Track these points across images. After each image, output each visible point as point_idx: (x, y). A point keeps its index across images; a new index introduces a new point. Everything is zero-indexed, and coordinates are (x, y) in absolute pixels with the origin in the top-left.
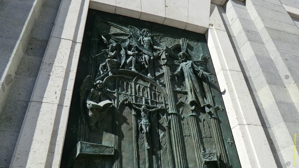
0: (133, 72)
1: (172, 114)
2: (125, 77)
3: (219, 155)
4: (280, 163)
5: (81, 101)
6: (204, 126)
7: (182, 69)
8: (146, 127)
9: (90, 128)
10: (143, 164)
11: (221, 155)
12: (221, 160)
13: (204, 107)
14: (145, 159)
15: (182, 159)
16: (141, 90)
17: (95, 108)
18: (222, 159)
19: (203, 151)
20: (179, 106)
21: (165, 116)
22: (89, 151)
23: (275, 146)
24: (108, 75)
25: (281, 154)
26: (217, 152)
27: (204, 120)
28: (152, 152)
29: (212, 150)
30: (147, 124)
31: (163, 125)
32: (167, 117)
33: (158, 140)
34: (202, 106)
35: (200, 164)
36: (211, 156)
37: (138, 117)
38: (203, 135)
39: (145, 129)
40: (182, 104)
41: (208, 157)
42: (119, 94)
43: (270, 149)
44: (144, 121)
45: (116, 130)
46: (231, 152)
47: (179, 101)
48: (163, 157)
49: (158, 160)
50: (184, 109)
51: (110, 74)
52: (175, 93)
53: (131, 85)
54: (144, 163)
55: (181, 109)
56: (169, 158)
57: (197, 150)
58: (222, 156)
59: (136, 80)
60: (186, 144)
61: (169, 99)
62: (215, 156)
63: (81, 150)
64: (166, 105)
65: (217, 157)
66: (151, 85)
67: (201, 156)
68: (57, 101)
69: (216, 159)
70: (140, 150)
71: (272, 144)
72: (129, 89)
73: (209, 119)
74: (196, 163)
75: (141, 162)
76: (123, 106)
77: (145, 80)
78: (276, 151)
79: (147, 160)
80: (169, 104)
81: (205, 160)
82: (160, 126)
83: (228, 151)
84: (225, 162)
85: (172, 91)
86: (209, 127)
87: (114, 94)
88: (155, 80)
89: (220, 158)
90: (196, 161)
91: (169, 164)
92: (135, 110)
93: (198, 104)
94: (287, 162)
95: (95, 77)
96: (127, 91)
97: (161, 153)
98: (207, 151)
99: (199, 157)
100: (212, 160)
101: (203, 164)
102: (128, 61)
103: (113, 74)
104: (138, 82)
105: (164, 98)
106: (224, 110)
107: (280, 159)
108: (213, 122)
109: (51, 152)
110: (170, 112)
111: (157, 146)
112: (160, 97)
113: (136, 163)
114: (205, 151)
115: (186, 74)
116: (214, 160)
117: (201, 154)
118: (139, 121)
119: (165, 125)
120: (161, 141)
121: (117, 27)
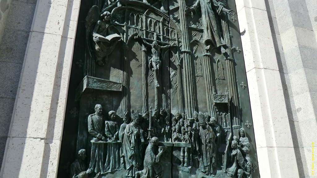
0: (145, 4)
1: (185, 52)
2: (136, 9)
3: (230, 98)
4: (291, 109)
5: (87, 34)
6: (218, 67)
7: (199, 4)
8: (156, 65)
9: (97, 63)
10: (151, 102)
11: (233, 97)
12: (231, 103)
13: (220, 47)
14: (154, 97)
15: (193, 99)
16: (153, 25)
17: (101, 42)
18: (233, 102)
19: (215, 92)
20: (194, 44)
21: (177, 54)
22: (96, 86)
23: (289, 92)
24: (116, 5)
25: (293, 101)
26: (229, 94)
27: (219, 61)
28: (161, 91)
29: (224, 93)
30: (157, 61)
31: (174, 63)
32: (179, 56)
33: (169, 79)
34: (218, 46)
35: (211, 106)
36: (222, 98)
37: (148, 53)
38: (216, 77)
39: (155, 67)
40: (196, 43)
41: (219, 99)
42: (128, 28)
43: (283, 95)
44: (154, 58)
45: (124, 67)
46: (243, 96)
47: (194, 39)
48: (173, 96)
49: (168, 99)
50: (198, 48)
51: (119, 5)
52: (190, 30)
53: (142, 19)
54: (153, 101)
55: (195, 48)
56: (179, 98)
57: (209, 91)
58: (233, 99)
59: (148, 14)
60: (197, 84)
61: (182, 36)
62: (227, 98)
63: (88, 85)
64: (179, 42)
65: (229, 99)
66: (164, 20)
67: (212, 97)
68: (61, 32)
69: (226, 101)
70: (149, 87)
71: (286, 89)
72: (139, 23)
73: (224, 61)
74: (206, 104)
75: (150, 100)
76: (133, 40)
77: (157, 14)
78: (289, 97)
79: (156, 98)
80: (183, 42)
81: (216, 101)
82: (171, 65)
83: (240, 95)
84: (236, 105)
85: (186, 27)
86: (223, 69)
87: (123, 28)
88: (169, 14)
89: (231, 101)
90: (206, 102)
91: (178, 103)
92: (146, 45)
93: (214, 44)
94: (298, 108)
95: (102, 7)
96: (137, 25)
97: (171, 92)
98: (219, 93)
99: (209, 98)
100: (223, 102)
101: (213, 105)
103: (122, 6)
104: (150, 16)
105: (178, 35)
106: (241, 52)
107: (291, 105)
108: (228, 64)
109: (57, 86)
110: (183, 50)
111: (168, 84)
112: (173, 34)
113: (144, 100)
114: (217, 93)
115: (203, 10)
116: (225, 102)
117: (213, 95)
118: (149, 58)
119: (177, 63)
120: (171, 80)
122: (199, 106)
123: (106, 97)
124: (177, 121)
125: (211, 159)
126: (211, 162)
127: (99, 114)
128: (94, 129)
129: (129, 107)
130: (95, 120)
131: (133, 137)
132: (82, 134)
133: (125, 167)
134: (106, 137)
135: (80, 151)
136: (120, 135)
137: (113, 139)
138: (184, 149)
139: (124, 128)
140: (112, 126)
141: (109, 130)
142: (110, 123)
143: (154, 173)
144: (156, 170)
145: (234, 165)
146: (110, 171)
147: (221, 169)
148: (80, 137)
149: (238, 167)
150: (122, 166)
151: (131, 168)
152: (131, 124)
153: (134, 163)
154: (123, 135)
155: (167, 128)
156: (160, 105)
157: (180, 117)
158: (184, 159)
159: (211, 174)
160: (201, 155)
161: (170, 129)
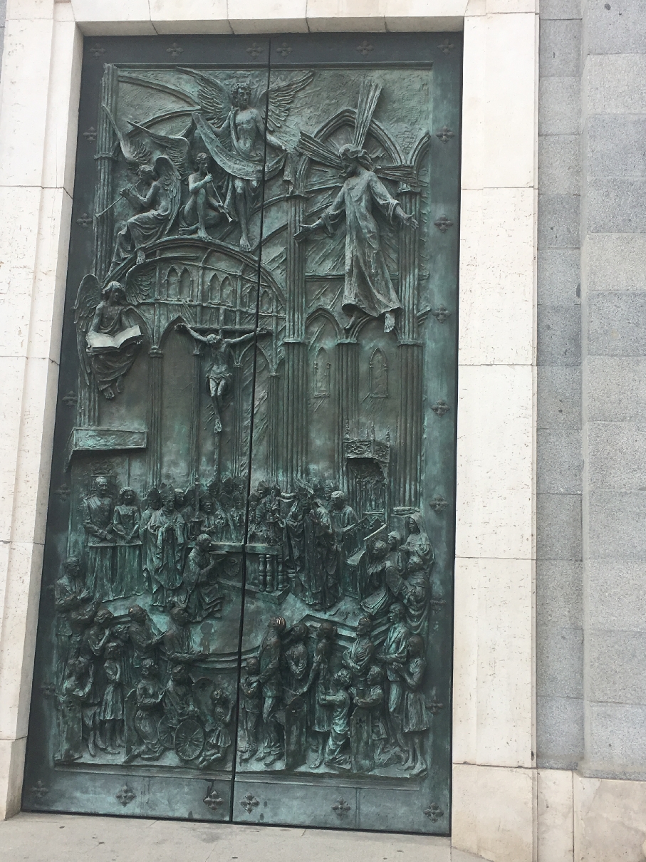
6: (374, 369)
7: (342, 203)
8: (218, 385)
9: (101, 394)
10: (208, 464)
11: (403, 441)
12: (399, 454)
13: (383, 316)
15: (297, 452)
16: (219, 288)
19: (347, 434)
22: (93, 444)
27: (378, 352)
30: (219, 376)
34: (377, 314)
35: (340, 464)
36: (363, 447)
38: (367, 394)
39: (216, 388)
41: (355, 449)
42: (162, 307)
44: (216, 370)
46: (436, 434)
47: (316, 306)
48: (257, 447)
51: (140, 259)
53: (193, 277)
54: (212, 462)
55: (317, 329)
57: (340, 431)
58: (402, 445)
59: (210, 260)
60: (315, 417)
61: (288, 303)
62: (372, 447)
63: (77, 444)
64: (278, 320)
66: (248, 267)
68: (24, 351)
69: (371, 455)
73: (393, 350)
74: (333, 461)
75: (204, 459)
77: (230, 256)
79: (216, 455)
80: (287, 319)
81: (348, 455)
83: (428, 432)
84: (408, 459)
86: (388, 370)
90: (334, 456)
92: (198, 343)
93: (367, 311)
96: (184, 295)
97: (253, 440)
99: (340, 447)
100: (363, 456)
102: (187, 207)
103: (146, 259)
104: (214, 264)
105: (278, 301)
106: (452, 318)
108: (401, 357)
110: (286, 339)
111: (246, 423)
112: (267, 300)
116: (367, 456)
120: (255, 411)
121: (164, 90)
123: (118, 460)
124: (257, 501)
127: (102, 496)
128: (92, 522)
130: (93, 506)
131: (160, 534)
132: (74, 529)
133: (150, 589)
134: (116, 535)
135: (69, 561)
136: (142, 531)
137: (128, 538)
139: (149, 519)
140: (126, 515)
141: (120, 524)
142: (122, 509)
145: (383, 593)
146: (123, 595)
148: (72, 538)
149: (391, 598)
150: (145, 586)
152: (161, 512)
153: (164, 582)
154: (146, 530)
157: (267, 491)
158: (265, 576)
159: (326, 610)
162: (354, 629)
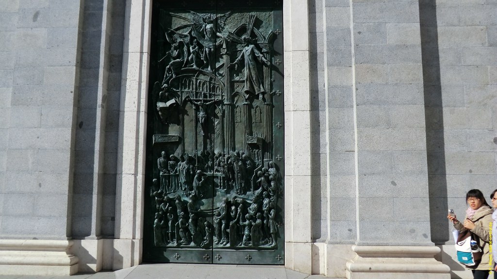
1: (226, 104)
2: (188, 75)
6: (256, 112)
7: (243, 56)
13: (258, 94)
16: (201, 85)
20: (234, 95)
21: (220, 107)
22: (160, 140)
27: (257, 107)
30: (203, 116)
31: (218, 115)
32: (222, 107)
33: (213, 127)
34: (256, 94)
35: (245, 145)
36: (253, 139)
38: (253, 121)
39: (202, 120)
40: (237, 94)
41: (250, 140)
42: (182, 92)
44: (201, 114)
45: (180, 122)
47: (236, 90)
49: (212, 143)
50: (240, 98)
51: (174, 76)
52: (233, 83)
53: (193, 82)
55: (236, 99)
56: (220, 141)
59: (197, 76)
60: (236, 129)
61: (225, 90)
62: (256, 139)
64: (222, 96)
66: (211, 79)
68: (136, 109)
70: (198, 136)
72: (190, 86)
73: (262, 106)
74: (242, 144)
75: (198, 144)
76: (185, 102)
77: (204, 74)
79: (202, 143)
80: (225, 96)
82: (216, 116)
83: (275, 134)
85: (229, 82)
86: (261, 113)
87: (178, 93)
90: (243, 142)
92: (195, 105)
93: (253, 93)
96: (189, 88)
97: (215, 137)
100: (253, 142)
101: (247, 145)
102: (190, 58)
103: (176, 76)
104: (200, 77)
105: (222, 90)
106: (282, 95)
108: (265, 109)
112: (218, 89)
113: (194, 145)
116: (255, 142)
118: (198, 113)
119: (220, 115)
120: (215, 128)
121: (181, 17)
122: (236, 146)
124: (217, 158)
125: (241, 184)
126: (241, 186)
127: (164, 158)
128: (161, 167)
129: (184, 150)
130: (161, 162)
131: (184, 171)
133: (182, 189)
134: (169, 171)
135: (154, 180)
136: (178, 169)
137: (173, 172)
138: (220, 178)
139: (180, 165)
140: (172, 164)
141: (171, 167)
142: (171, 162)
143: (199, 193)
144: (201, 191)
145: (261, 188)
146: (172, 191)
147: (250, 191)
149: (264, 190)
150: (180, 188)
151: (185, 189)
152: (184, 163)
153: (186, 186)
154: (179, 169)
155: (210, 163)
156: (205, 148)
157: (220, 155)
158: (221, 184)
159: (242, 194)
160: (234, 181)
161: (213, 165)
162: (251, 200)
